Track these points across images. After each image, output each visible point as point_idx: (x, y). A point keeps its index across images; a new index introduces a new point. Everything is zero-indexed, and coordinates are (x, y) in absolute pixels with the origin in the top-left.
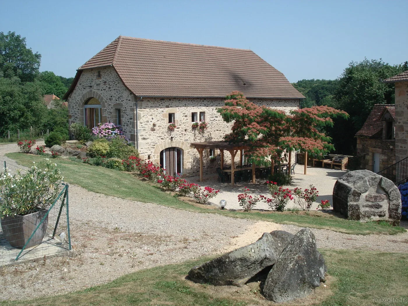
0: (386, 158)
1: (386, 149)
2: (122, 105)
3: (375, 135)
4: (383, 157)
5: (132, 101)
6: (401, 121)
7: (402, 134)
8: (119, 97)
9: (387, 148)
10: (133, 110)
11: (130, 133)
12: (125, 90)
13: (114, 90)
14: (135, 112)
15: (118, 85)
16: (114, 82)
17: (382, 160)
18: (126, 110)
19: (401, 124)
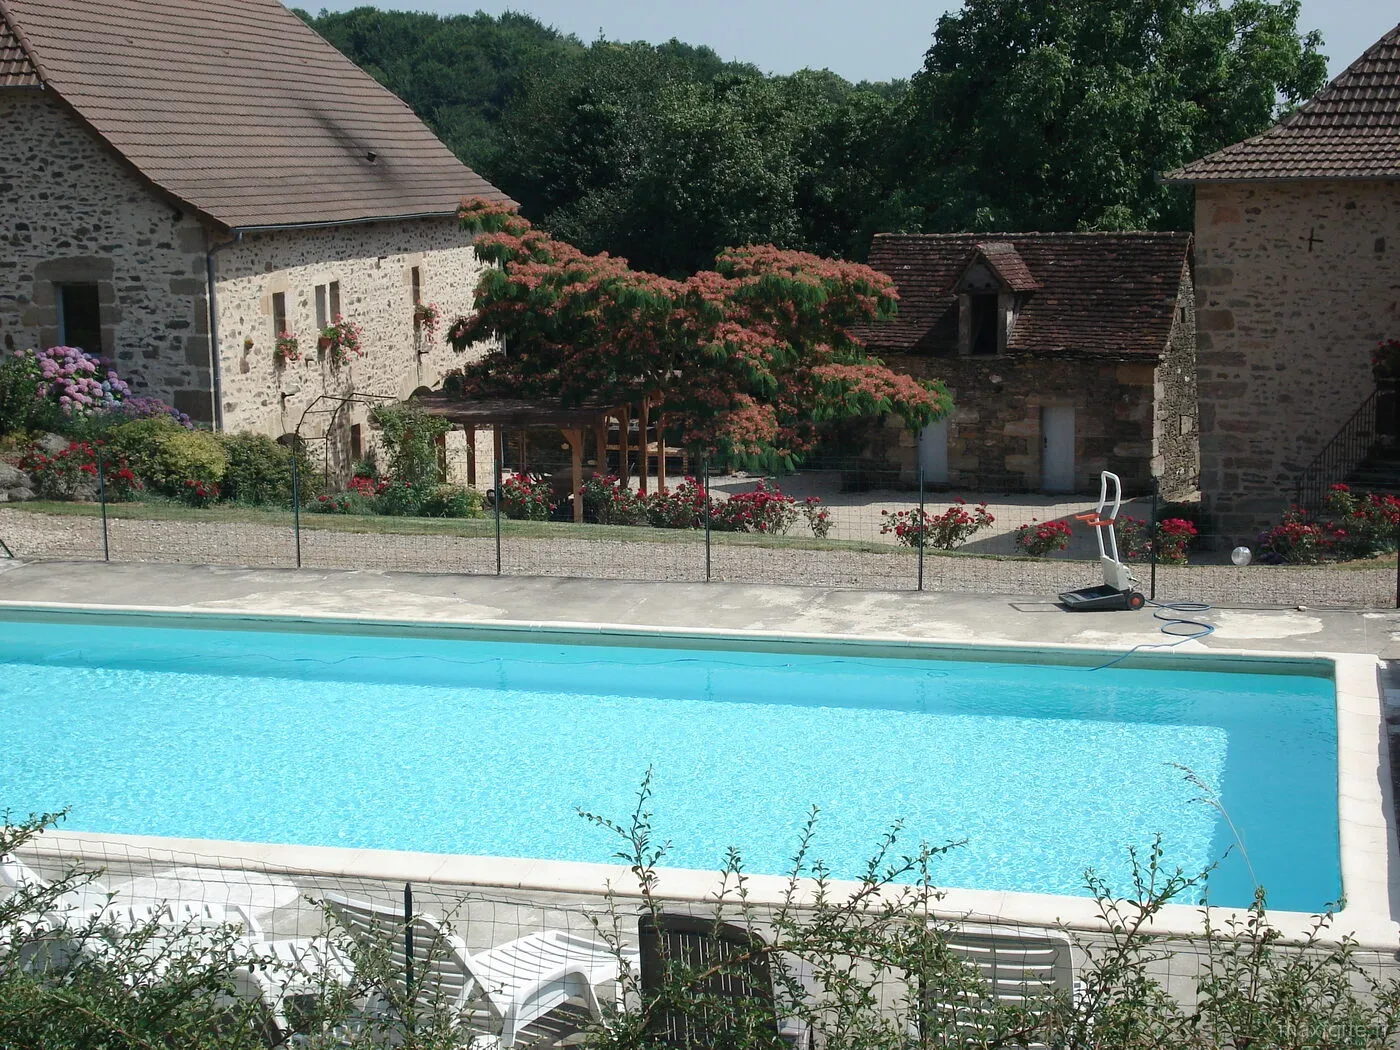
0: (975, 416)
1: (974, 388)
2: (107, 267)
3: (922, 340)
4: (962, 416)
5: (186, 251)
6: (1221, 300)
7: (1223, 337)
8: (83, 231)
9: (977, 385)
10: (193, 288)
11: (168, 388)
12: (132, 200)
13: (43, 196)
14: (208, 296)
15: (72, 177)
16: (36, 164)
17: (959, 424)
18: (142, 288)
19: (1223, 306)
